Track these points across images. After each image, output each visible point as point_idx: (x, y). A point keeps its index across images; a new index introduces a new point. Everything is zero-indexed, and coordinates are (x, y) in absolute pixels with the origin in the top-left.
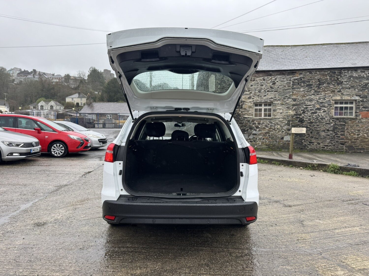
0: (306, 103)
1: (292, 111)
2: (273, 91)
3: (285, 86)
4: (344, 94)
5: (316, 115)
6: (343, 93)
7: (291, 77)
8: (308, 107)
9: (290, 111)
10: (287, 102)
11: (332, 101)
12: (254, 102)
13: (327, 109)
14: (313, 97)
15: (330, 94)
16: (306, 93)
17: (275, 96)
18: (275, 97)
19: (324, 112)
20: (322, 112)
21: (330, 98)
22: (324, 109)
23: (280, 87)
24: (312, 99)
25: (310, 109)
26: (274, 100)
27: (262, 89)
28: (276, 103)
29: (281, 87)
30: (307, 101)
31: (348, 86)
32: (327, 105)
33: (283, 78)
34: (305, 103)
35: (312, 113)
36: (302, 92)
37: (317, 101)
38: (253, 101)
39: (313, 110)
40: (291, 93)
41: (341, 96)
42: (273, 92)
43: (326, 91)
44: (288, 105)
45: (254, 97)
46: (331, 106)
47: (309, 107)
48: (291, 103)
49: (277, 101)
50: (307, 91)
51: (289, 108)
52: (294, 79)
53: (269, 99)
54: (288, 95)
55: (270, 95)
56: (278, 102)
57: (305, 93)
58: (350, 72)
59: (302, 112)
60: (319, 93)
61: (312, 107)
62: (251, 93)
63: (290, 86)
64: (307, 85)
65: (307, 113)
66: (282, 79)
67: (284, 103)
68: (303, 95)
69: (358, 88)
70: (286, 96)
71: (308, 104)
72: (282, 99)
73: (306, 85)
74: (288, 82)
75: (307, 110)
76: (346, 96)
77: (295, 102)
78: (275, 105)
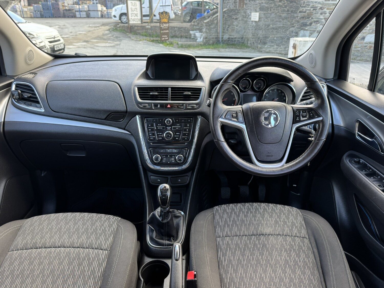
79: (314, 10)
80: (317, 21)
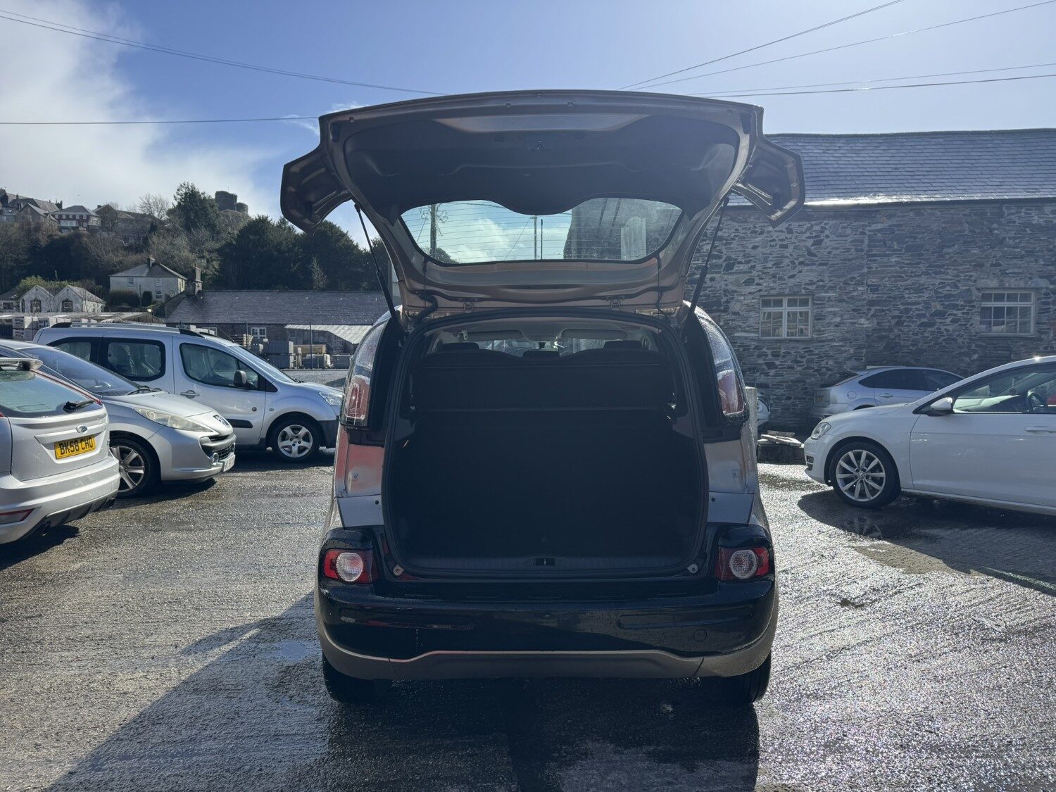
0: (906, 296)
1: (868, 319)
2: (815, 264)
3: (848, 250)
4: (1007, 274)
5: (933, 329)
6: (1004, 270)
7: (866, 226)
8: (911, 309)
9: (863, 321)
10: (855, 294)
11: (975, 292)
12: (762, 293)
13: (963, 313)
14: (923, 279)
15: (972, 274)
16: (906, 269)
17: (820, 277)
18: (822, 281)
19: (954, 321)
20: (948, 321)
21: (971, 283)
22: (956, 315)
23: (835, 252)
24: (924, 285)
25: (917, 312)
26: (817, 287)
27: (783, 257)
28: (825, 297)
29: (837, 252)
30: (907, 292)
31: (1019, 250)
32: (962, 303)
33: (843, 228)
34: (903, 297)
35: (923, 325)
36: (894, 266)
37: (936, 292)
38: (760, 290)
39: (924, 316)
40: (865, 270)
41: (1001, 278)
42: (814, 267)
43: (960, 265)
44: (857, 303)
45: (762, 279)
46: (974, 306)
47: (914, 307)
48: (865, 296)
49: (827, 292)
50: (908, 264)
51: (860, 310)
52: (874, 231)
53: (805, 284)
54: (855, 275)
55: (807, 275)
56: (828, 294)
57: (903, 270)
58: (1025, 213)
59: (894, 322)
60: (942, 270)
61: (921, 308)
62: (753, 267)
63: (862, 250)
64: (909, 249)
65: (908, 326)
66: (840, 231)
67: (845, 297)
68: (896, 274)
69: (1044, 256)
70: (850, 276)
71: (910, 300)
72: (842, 284)
73: (905, 246)
74: (857, 237)
75: (908, 317)
76: (1013, 277)
77: (876, 295)
78: (819, 302)
79: (744, 350)
80: (754, 369)
